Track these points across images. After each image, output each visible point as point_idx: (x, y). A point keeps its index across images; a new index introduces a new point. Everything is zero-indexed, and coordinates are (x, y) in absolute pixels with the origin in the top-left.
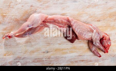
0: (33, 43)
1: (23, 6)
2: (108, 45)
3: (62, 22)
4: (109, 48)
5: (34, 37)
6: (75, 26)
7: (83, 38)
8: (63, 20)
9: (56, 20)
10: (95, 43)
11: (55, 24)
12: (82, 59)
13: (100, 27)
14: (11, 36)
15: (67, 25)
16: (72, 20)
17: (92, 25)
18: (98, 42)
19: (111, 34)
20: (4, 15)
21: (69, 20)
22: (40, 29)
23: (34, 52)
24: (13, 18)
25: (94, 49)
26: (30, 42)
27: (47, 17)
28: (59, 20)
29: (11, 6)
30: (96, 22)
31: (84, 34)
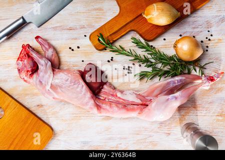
2: (21, 60)
3: (110, 104)
4: (21, 53)
7: (70, 75)
8: (108, 107)
10: (47, 64)
12: (72, 32)
13: (36, 94)
14: (210, 82)
15: (101, 98)
16: (91, 108)
17: (54, 98)
18: (42, 65)
21: (98, 109)
24: (205, 112)
25: (50, 53)
27: (139, 113)
28: (116, 109)
30: (45, 104)
31: (68, 82)
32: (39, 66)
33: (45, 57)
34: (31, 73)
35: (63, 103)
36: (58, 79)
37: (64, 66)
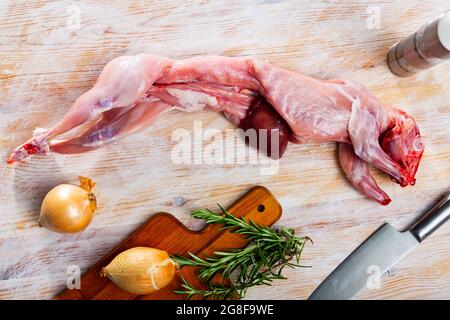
0: (125, 173)
1: (74, 34)
2: (414, 153)
3: (229, 80)
4: (417, 168)
5: (125, 148)
6: (277, 92)
7: (315, 131)
8: (234, 74)
9: (206, 75)
10: (363, 149)
11: (204, 89)
12: (318, 220)
13: (378, 89)
14: (34, 143)
15: (249, 92)
16: (267, 69)
17: (343, 83)
18: (371, 146)
19: (422, 113)
20: (7, 72)
21: (253, 69)
22: (145, 113)
23: (130, 206)
24: (39, 81)
25: (359, 173)
26: (113, 169)
27: (170, 67)
28: (216, 72)
29: (29, 39)
30: (359, 71)
31: (318, 117)
32: (378, 145)
33: (367, 163)
34: (394, 129)
35: (323, 76)
36: (338, 122)
37: (327, 149)
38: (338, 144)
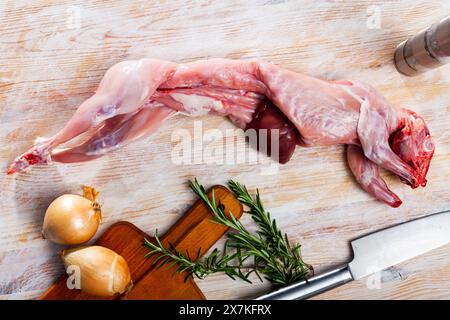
0: (129, 181)
1: (73, 40)
2: (425, 153)
3: (234, 83)
4: (428, 169)
5: (128, 155)
6: (285, 94)
7: (324, 134)
8: (239, 77)
9: (207, 79)
10: (373, 151)
11: (209, 93)
12: (328, 224)
13: (386, 89)
14: (35, 153)
15: (255, 95)
16: (273, 71)
17: (351, 84)
18: (381, 148)
19: (430, 112)
20: (5, 80)
21: (259, 71)
22: (150, 120)
23: (135, 215)
24: (38, 89)
25: (368, 176)
26: (117, 177)
27: (173, 71)
28: (221, 75)
29: (28, 45)
30: (366, 71)
31: (326, 119)
33: (377, 165)
34: (404, 130)
35: (329, 78)
36: (347, 124)
37: (335, 152)
38: (346, 146)
